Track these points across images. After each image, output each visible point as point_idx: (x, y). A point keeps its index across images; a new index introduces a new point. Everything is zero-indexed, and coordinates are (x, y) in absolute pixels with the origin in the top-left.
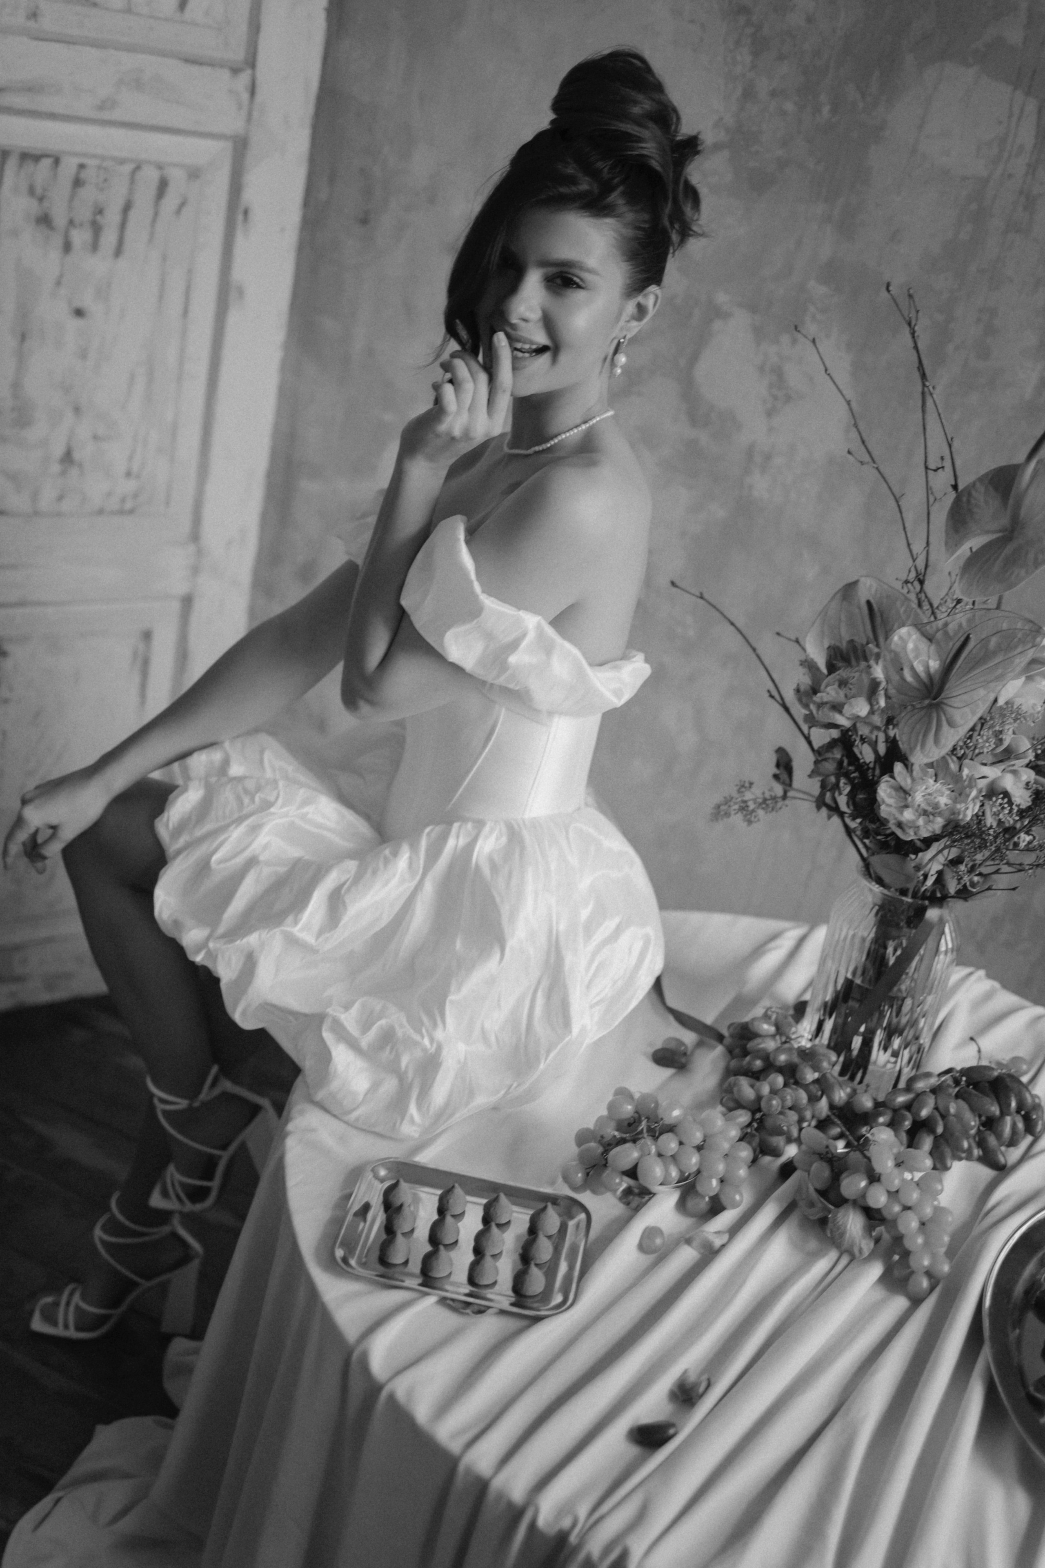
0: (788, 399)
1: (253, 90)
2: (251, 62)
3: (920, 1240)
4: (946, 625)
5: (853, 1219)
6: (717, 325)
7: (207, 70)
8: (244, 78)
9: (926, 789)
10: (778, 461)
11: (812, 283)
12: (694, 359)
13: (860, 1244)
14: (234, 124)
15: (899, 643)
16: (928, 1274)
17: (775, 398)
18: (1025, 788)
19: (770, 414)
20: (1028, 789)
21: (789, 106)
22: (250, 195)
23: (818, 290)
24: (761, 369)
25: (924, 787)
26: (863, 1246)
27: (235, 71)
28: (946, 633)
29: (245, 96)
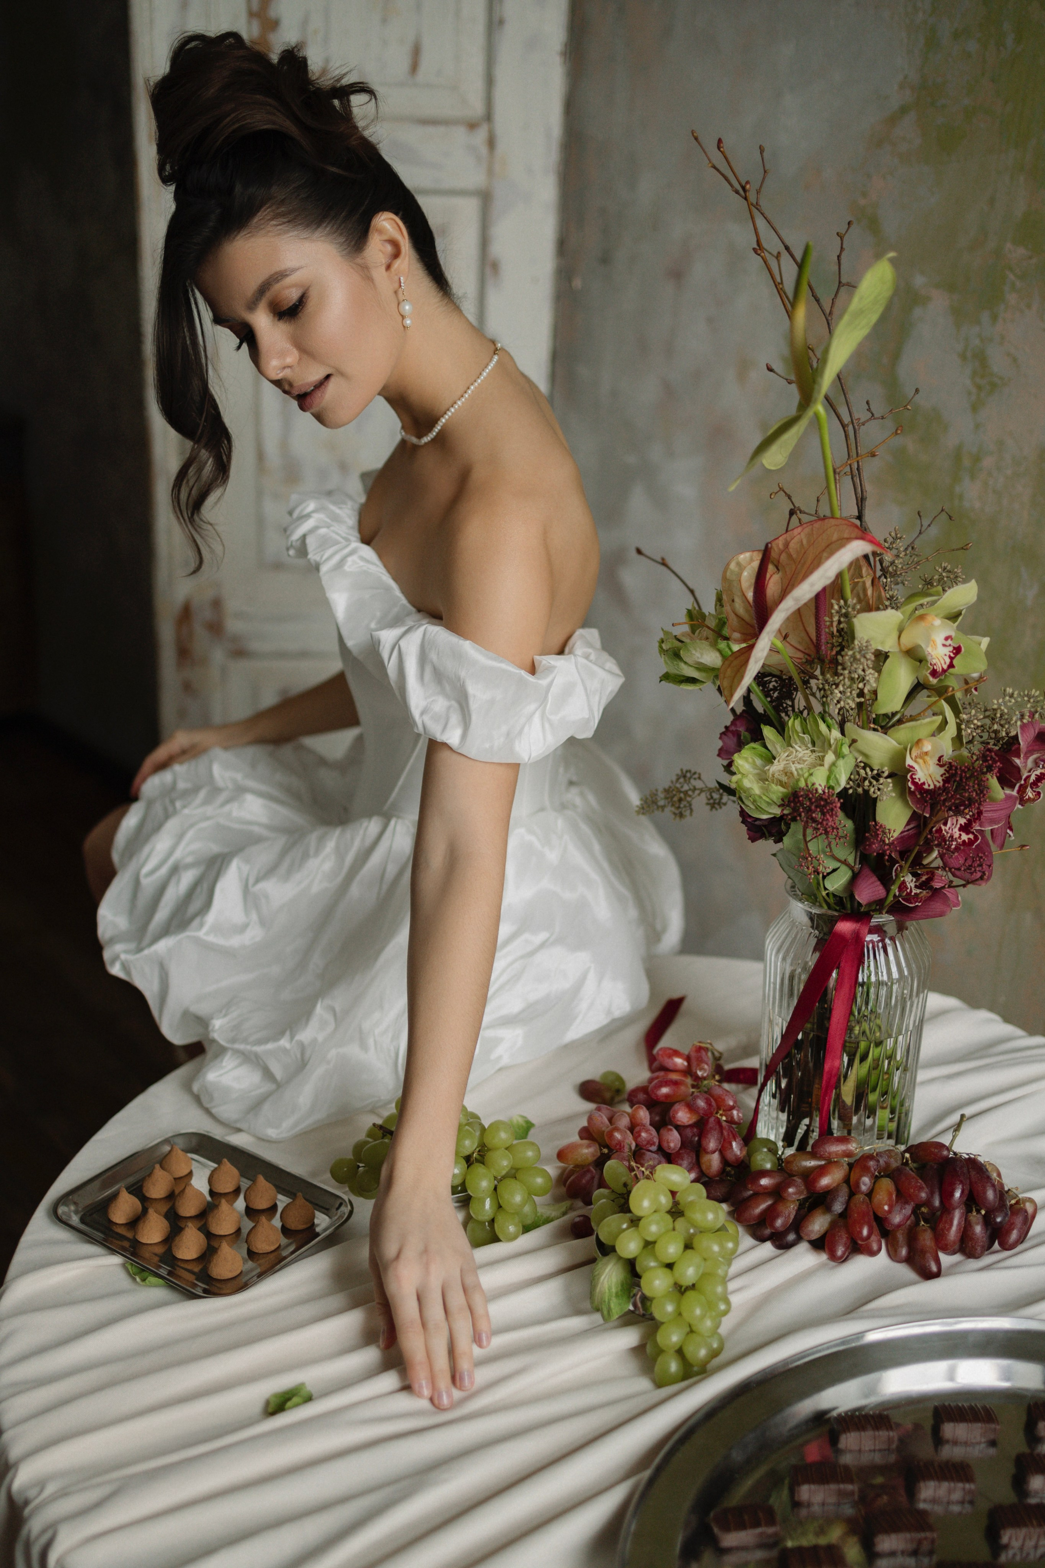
0: (993, 386)
1: (491, 143)
2: (489, 117)
3: (670, 1308)
4: (787, 545)
5: (610, 1270)
6: (917, 312)
7: (442, 129)
8: (481, 134)
9: (788, 756)
10: (988, 462)
11: (1009, 245)
12: (896, 357)
13: (609, 1302)
14: (475, 178)
15: (736, 569)
16: (680, 1352)
17: (979, 388)
18: (938, 764)
19: (975, 408)
20: (941, 766)
21: (973, 46)
22: (499, 248)
23: (1016, 253)
24: (963, 357)
25: (786, 754)
26: (612, 1305)
27: (472, 126)
28: (790, 556)
29: (484, 150)
